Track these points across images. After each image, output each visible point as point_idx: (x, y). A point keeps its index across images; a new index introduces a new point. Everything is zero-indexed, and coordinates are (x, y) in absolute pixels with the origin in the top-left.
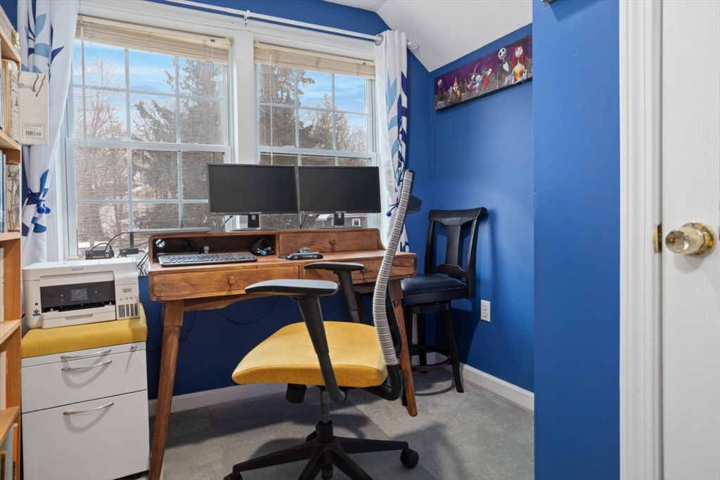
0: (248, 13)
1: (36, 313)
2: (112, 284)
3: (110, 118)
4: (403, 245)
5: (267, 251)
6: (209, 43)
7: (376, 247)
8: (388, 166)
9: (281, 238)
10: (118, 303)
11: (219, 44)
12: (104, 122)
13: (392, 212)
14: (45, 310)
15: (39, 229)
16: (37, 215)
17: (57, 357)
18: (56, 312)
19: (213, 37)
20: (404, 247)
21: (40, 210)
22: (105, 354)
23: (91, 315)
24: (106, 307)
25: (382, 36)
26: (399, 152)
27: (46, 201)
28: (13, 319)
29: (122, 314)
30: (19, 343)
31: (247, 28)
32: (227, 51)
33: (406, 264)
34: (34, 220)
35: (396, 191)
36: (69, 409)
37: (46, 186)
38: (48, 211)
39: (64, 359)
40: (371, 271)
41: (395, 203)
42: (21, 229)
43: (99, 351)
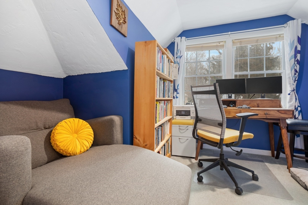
0: (230, 33)
1: (175, 116)
2: (190, 111)
3: (200, 64)
4: (296, 107)
5: (233, 106)
6: (218, 44)
7: (279, 107)
8: (289, 75)
9: (238, 102)
10: (191, 116)
11: (221, 44)
12: (198, 66)
13: (291, 93)
14: (177, 115)
15: (177, 97)
16: (177, 94)
17: (178, 126)
18: (179, 116)
19: (219, 42)
20: (297, 108)
21: (177, 93)
22: (187, 127)
23: (185, 118)
24: (188, 116)
25: (287, 24)
26: (295, 69)
27: (178, 91)
28: (171, 116)
29: (192, 119)
30: (172, 121)
31: (230, 37)
32: (224, 45)
33: (288, 113)
34: (176, 95)
35: (293, 85)
36: (180, 138)
37: (178, 88)
38: (179, 93)
39: (179, 126)
40: (270, 114)
41: (293, 90)
42: (173, 97)
43: (186, 126)
